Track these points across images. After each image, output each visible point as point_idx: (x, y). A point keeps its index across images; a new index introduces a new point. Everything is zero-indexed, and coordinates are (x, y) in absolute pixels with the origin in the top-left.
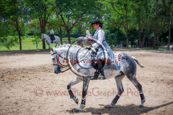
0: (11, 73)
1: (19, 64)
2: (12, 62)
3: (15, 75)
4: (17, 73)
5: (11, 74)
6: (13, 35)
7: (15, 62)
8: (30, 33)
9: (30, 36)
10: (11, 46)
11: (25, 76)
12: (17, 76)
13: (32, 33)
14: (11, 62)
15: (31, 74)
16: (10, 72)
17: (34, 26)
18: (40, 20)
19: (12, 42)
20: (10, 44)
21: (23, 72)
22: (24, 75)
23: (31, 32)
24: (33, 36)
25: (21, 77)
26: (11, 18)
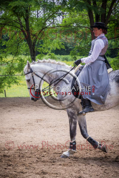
0: (10, 160)
1: (32, 136)
2: (13, 129)
3: (21, 168)
4: (27, 163)
5: (10, 165)
6: (16, 54)
7: (21, 131)
8: (62, 49)
9: (58, 56)
10: (9, 83)
11: (48, 171)
12: (25, 171)
13: (66, 47)
14: (8, 130)
15: (64, 165)
16: (7, 158)
17: (74, 31)
18: (90, 15)
19: (11, 73)
20: (5, 78)
21: (43, 159)
22: (45, 168)
23: (63, 47)
24: (69, 57)
25: (38, 174)
26: (11, 6)
